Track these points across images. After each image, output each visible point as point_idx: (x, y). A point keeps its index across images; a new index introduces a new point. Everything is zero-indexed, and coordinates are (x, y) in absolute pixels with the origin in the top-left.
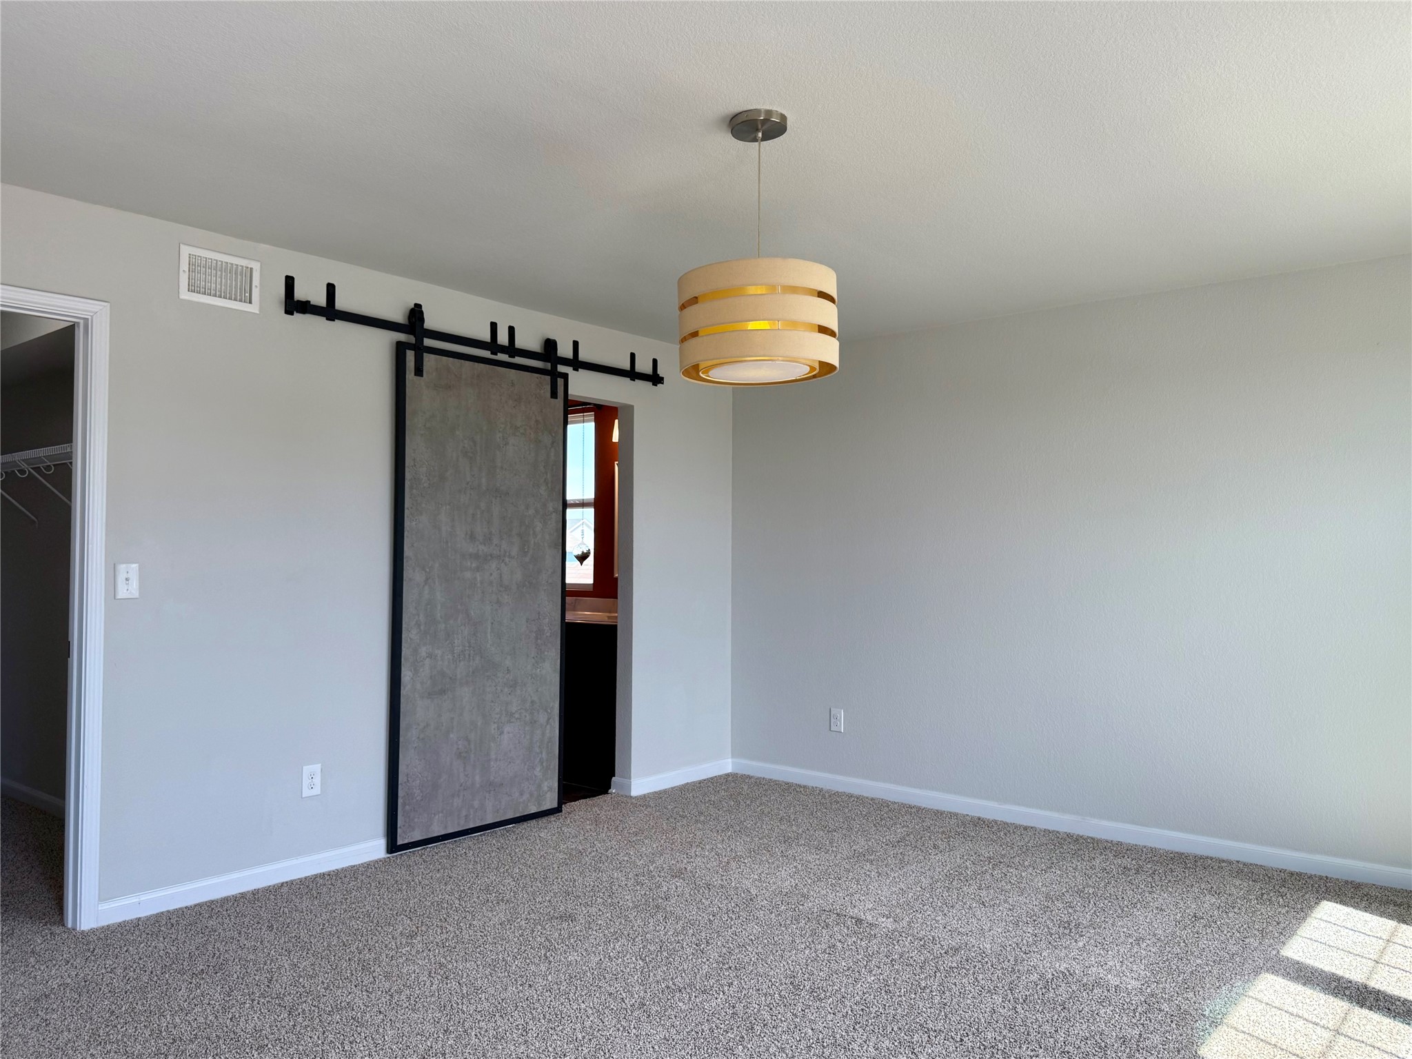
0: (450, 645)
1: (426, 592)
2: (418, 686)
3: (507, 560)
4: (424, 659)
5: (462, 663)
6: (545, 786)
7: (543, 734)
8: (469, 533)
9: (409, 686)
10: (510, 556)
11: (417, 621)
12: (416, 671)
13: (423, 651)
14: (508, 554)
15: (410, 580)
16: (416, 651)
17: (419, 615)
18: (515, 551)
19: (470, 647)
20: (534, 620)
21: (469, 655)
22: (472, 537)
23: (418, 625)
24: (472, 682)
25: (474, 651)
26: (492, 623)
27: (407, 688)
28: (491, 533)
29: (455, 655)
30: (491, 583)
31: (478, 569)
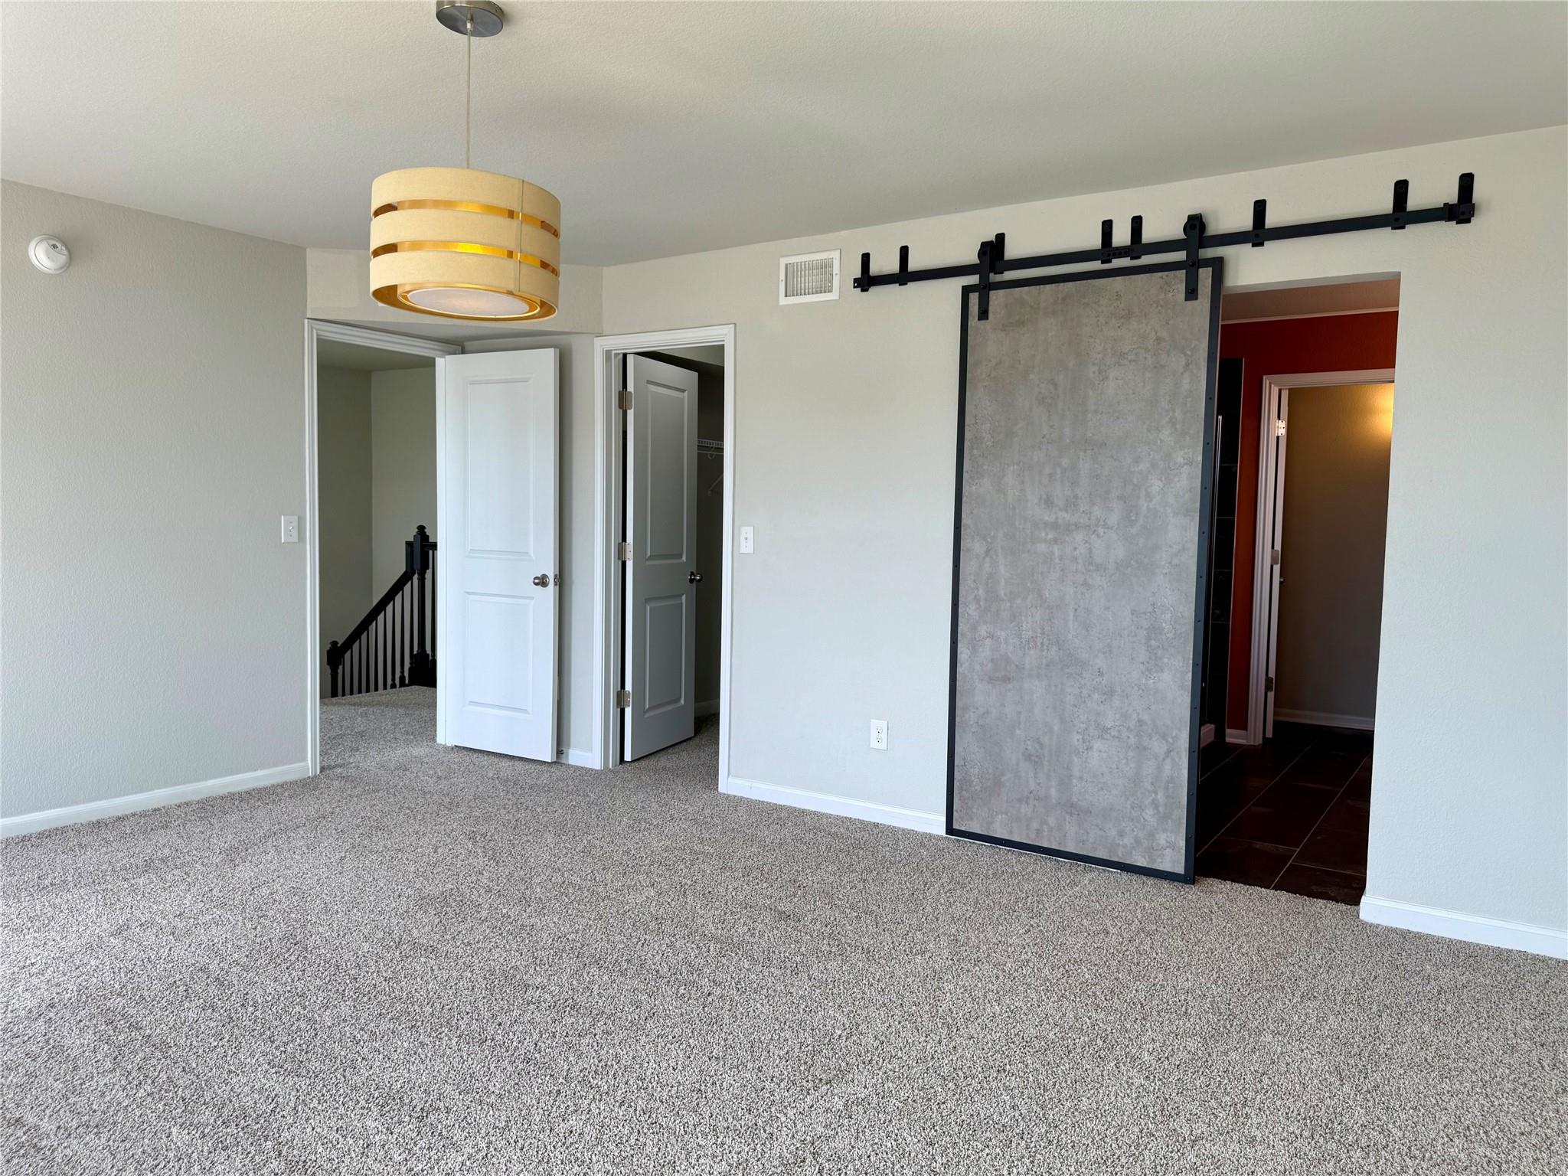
0: (1017, 628)
1: (987, 565)
2: (977, 667)
3: (1101, 531)
4: (984, 639)
5: (1032, 652)
6: (1162, 839)
7: (1159, 768)
8: (1044, 497)
9: (967, 664)
10: (1105, 526)
11: (975, 596)
12: (974, 650)
13: (983, 630)
14: (1102, 523)
15: (968, 550)
16: (974, 628)
17: (978, 589)
18: (1114, 519)
19: (1043, 634)
20: (1144, 613)
21: (1042, 644)
22: (1049, 502)
23: (977, 600)
24: (1046, 676)
25: (1049, 640)
26: (1076, 610)
27: (964, 666)
28: (1076, 497)
29: (1023, 641)
30: (1075, 559)
31: (1055, 541)
